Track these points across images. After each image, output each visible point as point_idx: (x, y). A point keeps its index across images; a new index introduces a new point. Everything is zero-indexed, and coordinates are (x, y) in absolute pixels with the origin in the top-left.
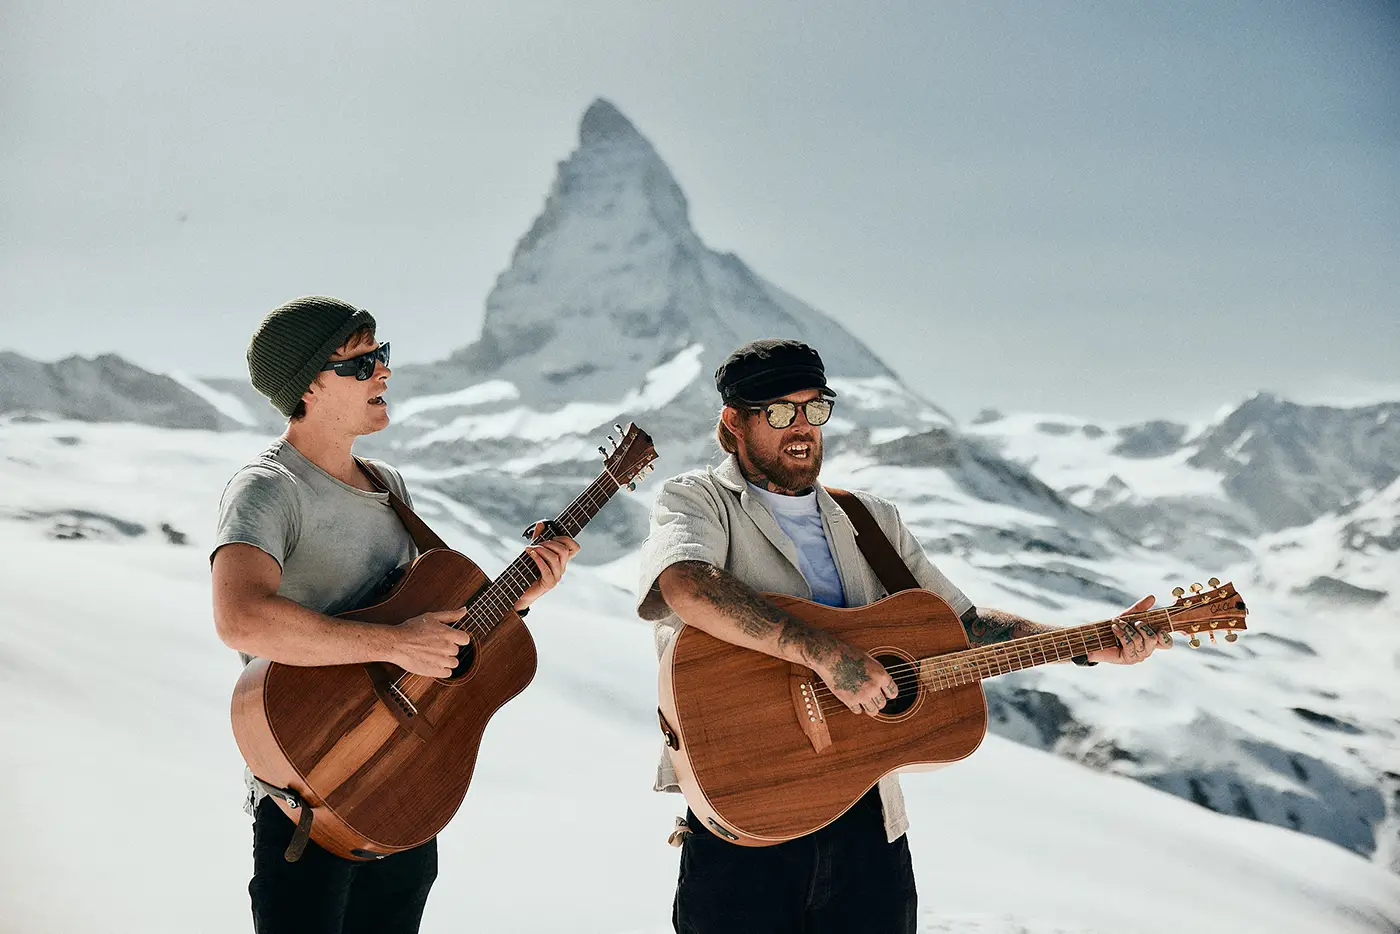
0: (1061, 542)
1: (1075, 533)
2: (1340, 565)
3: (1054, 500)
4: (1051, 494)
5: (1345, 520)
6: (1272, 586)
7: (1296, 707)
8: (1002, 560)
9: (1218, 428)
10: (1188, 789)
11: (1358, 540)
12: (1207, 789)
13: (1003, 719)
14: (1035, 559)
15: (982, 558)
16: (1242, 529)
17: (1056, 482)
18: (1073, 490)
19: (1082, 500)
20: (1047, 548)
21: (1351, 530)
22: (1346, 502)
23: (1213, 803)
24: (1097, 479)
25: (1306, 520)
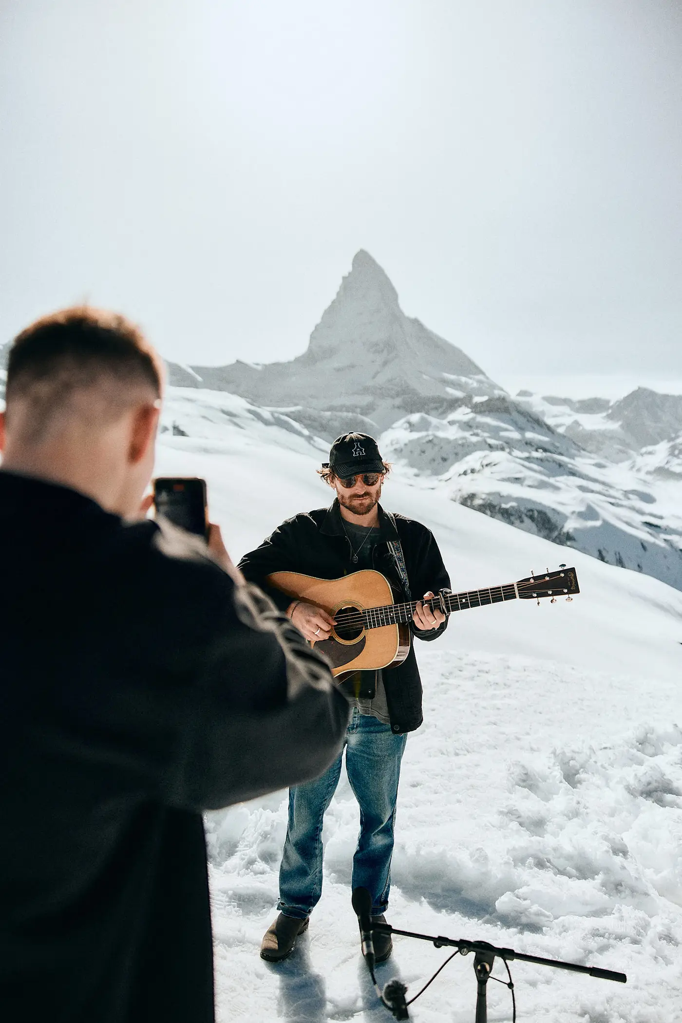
0: (551, 448)
1: (557, 444)
2: (667, 463)
3: (550, 430)
4: (549, 428)
5: (671, 444)
6: (639, 470)
7: (645, 521)
8: (526, 455)
9: (621, 402)
10: (597, 554)
11: (676, 452)
12: (604, 553)
13: (522, 522)
14: (539, 454)
15: (516, 453)
16: (628, 445)
17: (550, 421)
18: (558, 426)
19: (561, 430)
20: (545, 450)
21: (673, 448)
22: (673, 435)
23: (606, 560)
24: (568, 421)
25: (655, 442)
